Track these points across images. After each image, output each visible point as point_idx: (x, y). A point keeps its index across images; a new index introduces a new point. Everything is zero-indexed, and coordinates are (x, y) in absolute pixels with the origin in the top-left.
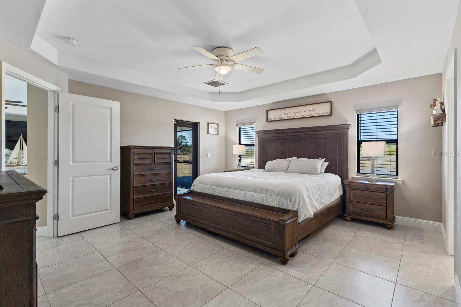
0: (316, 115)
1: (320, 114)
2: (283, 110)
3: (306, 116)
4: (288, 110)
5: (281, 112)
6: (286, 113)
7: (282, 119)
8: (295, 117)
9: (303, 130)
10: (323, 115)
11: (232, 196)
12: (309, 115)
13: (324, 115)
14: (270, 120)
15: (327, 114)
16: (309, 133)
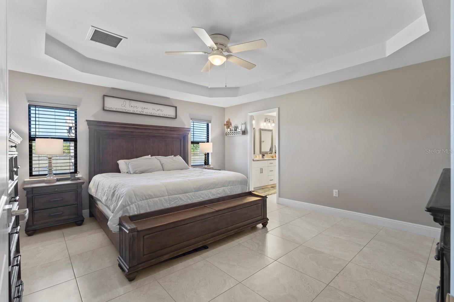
0: (163, 116)
1: (167, 116)
2: (128, 101)
3: (154, 114)
4: (134, 103)
5: (125, 103)
6: (131, 106)
7: (127, 111)
8: (142, 113)
9: (155, 128)
10: (169, 117)
11: (201, 199)
12: (157, 114)
13: (171, 117)
14: (108, 109)
15: (172, 117)
16: (160, 132)
